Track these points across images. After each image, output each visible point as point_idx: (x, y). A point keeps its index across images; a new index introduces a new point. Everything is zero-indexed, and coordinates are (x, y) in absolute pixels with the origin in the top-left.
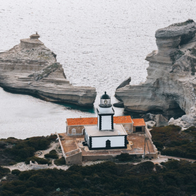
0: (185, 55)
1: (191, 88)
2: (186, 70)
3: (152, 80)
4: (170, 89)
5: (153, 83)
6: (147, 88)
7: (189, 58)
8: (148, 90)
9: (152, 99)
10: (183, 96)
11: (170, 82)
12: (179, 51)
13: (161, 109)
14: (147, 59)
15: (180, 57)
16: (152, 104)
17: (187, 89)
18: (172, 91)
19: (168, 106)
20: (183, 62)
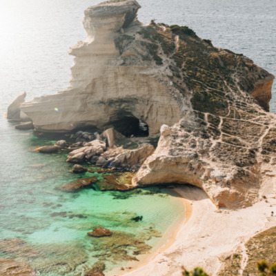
0: (136, 39)
1: (167, 81)
2: (145, 58)
3: (82, 83)
4: (117, 92)
5: (85, 86)
6: (73, 97)
7: (143, 44)
8: (75, 98)
9: (81, 112)
10: (148, 97)
11: (120, 80)
12: (125, 36)
13: (95, 124)
14: (74, 52)
15: (130, 42)
16: (80, 118)
17: (161, 83)
18: (123, 94)
19: (107, 119)
20: (137, 48)
